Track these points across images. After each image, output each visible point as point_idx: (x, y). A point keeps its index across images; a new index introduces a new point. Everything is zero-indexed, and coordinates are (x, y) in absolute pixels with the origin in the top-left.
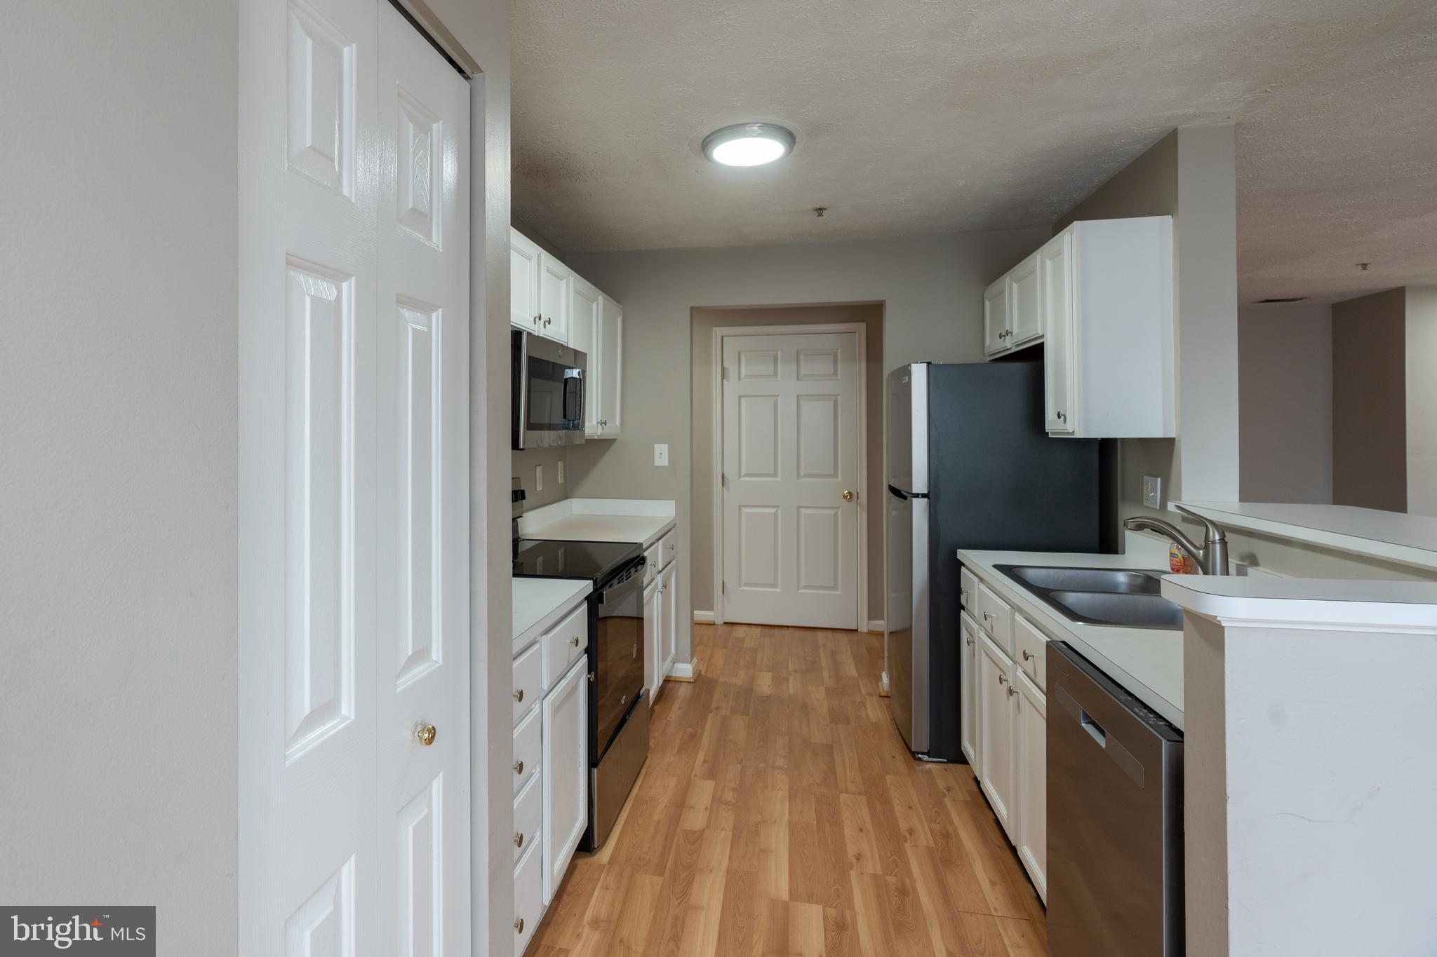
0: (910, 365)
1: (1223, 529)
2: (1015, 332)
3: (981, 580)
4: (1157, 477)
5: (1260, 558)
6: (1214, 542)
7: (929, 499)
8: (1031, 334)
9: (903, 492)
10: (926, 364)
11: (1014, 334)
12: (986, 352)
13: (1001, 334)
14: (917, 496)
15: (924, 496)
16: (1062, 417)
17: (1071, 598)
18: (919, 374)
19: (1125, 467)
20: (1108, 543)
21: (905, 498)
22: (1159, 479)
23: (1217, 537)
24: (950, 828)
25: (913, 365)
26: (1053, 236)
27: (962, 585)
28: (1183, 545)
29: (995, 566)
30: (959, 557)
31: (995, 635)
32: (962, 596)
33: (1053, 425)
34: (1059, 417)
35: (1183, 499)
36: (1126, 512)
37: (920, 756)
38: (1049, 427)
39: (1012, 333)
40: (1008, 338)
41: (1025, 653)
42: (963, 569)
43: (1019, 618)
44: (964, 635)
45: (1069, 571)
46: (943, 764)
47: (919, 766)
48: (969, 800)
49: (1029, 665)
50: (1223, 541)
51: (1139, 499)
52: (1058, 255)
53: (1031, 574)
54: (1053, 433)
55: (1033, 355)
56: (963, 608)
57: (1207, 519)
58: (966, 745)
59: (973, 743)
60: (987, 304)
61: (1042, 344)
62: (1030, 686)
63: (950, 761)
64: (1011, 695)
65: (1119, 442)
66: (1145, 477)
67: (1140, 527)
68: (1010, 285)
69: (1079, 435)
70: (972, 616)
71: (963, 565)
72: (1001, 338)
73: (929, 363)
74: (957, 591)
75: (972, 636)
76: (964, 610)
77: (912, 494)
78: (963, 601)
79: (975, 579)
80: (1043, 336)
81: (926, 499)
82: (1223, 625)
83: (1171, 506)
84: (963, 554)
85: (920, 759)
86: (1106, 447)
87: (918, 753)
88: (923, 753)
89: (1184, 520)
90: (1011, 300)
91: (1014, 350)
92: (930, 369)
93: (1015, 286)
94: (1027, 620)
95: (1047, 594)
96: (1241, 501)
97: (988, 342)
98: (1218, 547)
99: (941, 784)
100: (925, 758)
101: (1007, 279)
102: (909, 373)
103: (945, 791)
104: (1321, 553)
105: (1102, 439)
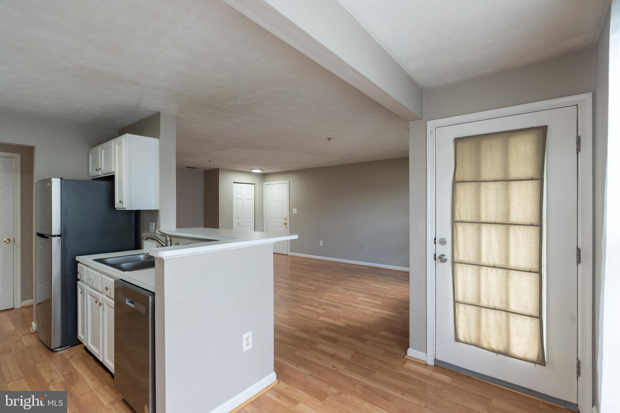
0: (51, 178)
1: (171, 237)
2: (103, 169)
3: (87, 266)
4: (154, 222)
5: (180, 243)
6: (168, 241)
7: (61, 237)
8: (109, 171)
9: (45, 235)
10: (60, 179)
11: (102, 170)
12: (89, 175)
13: (96, 169)
14: (55, 236)
15: (58, 236)
16: (121, 203)
17: (124, 265)
18: (56, 184)
19: (143, 219)
20: (138, 246)
21: (48, 238)
22: (154, 223)
23: (169, 239)
24: (72, 371)
25: (53, 179)
26: (119, 136)
27: (78, 271)
28: (160, 243)
29: (94, 260)
30: (76, 259)
31: (94, 286)
32: (78, 275)
33: (117, 205)
34: (120, 202)
35: (161, 229)
36: (144, 234)
37: (56, 350)
38: (116, 206)
39: (101, 169)
40: (100, 171)
41: (106, 288)
42: (79, 264)
43: (104, 276)
44: (79, 290)
45: (123, 257)
46: (68, 349)
47: (55, 354)
48: (82, 356)
49: (108, 292)
50: (171, 240)
51: (148, 230)
52: (120, 144)
53: (109, 261)
54: (118, 208)
55: (110, 179)
56: (79, 280)
57: (167, 234)
58: (80, 335)
59: (83, 333)
60: (90, 156)
61: (114, 175)
62: (108, 300)
63: (71, 346)
64: (101, 305)
65: (142, 211)
66: (150, 223)
67: (147, 239)
68: (101, 150)
69: (127, 209)
70: (83, 282)
71: (79, 262)
72: (96, 171)
73: (61, 179)
74: (76, 273)
75: (83, 290)
76: (79, 281)
77: (52, 235)
78: (79, 277)
79: (85, 267)
80: (114, 172)
81: (60, 237)
82: (164, 259)
83: (157, 232)
84: (78, 258)
85: (56, 351)
86: (137, 213)
87: (55, 349)
88: (58, 348)
89: (161, 235)
90: (101, 156)
91: (102, 176)
92: (62, 181)
93: (103, 151)
94: (107, 276)
95: (116, 266)
96: (176, 228)
97: (90, 171)
98: (169, 242)
99: (67, 357)
100: (59, 349)
101: (99, 148)
102: (51, 182)
103: (70, 358)
104: (184, 239)
105: (136, 210)
